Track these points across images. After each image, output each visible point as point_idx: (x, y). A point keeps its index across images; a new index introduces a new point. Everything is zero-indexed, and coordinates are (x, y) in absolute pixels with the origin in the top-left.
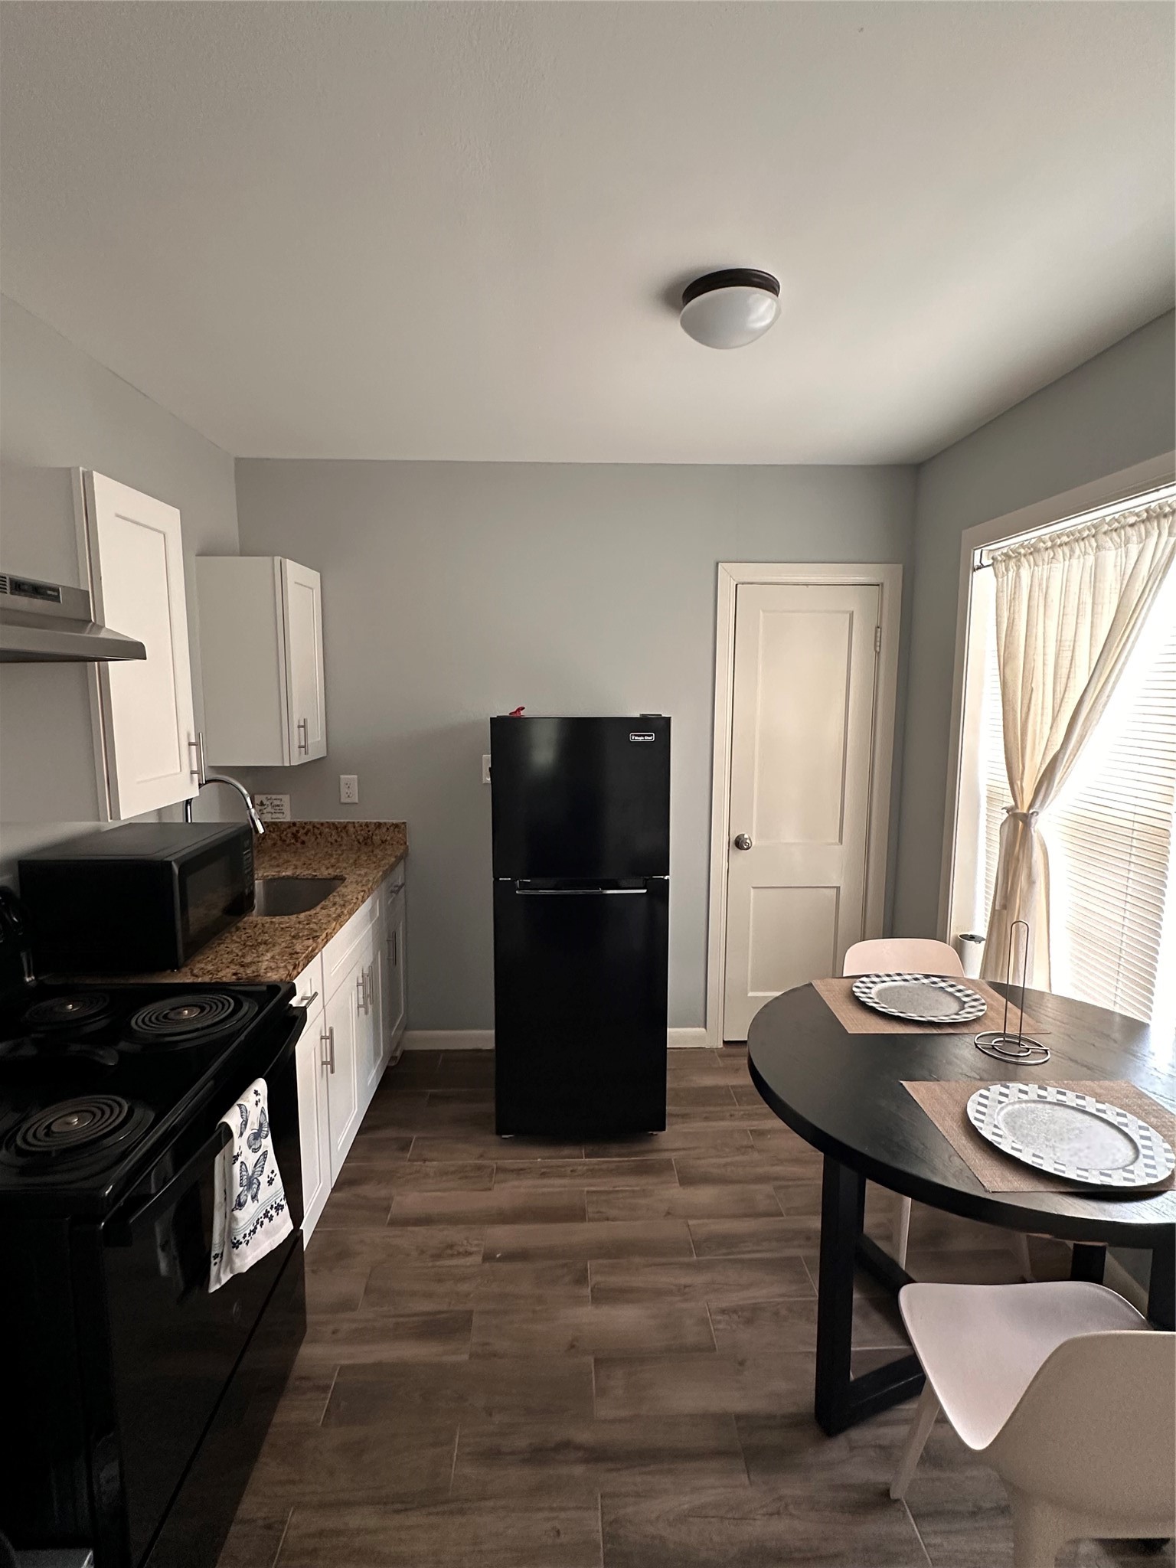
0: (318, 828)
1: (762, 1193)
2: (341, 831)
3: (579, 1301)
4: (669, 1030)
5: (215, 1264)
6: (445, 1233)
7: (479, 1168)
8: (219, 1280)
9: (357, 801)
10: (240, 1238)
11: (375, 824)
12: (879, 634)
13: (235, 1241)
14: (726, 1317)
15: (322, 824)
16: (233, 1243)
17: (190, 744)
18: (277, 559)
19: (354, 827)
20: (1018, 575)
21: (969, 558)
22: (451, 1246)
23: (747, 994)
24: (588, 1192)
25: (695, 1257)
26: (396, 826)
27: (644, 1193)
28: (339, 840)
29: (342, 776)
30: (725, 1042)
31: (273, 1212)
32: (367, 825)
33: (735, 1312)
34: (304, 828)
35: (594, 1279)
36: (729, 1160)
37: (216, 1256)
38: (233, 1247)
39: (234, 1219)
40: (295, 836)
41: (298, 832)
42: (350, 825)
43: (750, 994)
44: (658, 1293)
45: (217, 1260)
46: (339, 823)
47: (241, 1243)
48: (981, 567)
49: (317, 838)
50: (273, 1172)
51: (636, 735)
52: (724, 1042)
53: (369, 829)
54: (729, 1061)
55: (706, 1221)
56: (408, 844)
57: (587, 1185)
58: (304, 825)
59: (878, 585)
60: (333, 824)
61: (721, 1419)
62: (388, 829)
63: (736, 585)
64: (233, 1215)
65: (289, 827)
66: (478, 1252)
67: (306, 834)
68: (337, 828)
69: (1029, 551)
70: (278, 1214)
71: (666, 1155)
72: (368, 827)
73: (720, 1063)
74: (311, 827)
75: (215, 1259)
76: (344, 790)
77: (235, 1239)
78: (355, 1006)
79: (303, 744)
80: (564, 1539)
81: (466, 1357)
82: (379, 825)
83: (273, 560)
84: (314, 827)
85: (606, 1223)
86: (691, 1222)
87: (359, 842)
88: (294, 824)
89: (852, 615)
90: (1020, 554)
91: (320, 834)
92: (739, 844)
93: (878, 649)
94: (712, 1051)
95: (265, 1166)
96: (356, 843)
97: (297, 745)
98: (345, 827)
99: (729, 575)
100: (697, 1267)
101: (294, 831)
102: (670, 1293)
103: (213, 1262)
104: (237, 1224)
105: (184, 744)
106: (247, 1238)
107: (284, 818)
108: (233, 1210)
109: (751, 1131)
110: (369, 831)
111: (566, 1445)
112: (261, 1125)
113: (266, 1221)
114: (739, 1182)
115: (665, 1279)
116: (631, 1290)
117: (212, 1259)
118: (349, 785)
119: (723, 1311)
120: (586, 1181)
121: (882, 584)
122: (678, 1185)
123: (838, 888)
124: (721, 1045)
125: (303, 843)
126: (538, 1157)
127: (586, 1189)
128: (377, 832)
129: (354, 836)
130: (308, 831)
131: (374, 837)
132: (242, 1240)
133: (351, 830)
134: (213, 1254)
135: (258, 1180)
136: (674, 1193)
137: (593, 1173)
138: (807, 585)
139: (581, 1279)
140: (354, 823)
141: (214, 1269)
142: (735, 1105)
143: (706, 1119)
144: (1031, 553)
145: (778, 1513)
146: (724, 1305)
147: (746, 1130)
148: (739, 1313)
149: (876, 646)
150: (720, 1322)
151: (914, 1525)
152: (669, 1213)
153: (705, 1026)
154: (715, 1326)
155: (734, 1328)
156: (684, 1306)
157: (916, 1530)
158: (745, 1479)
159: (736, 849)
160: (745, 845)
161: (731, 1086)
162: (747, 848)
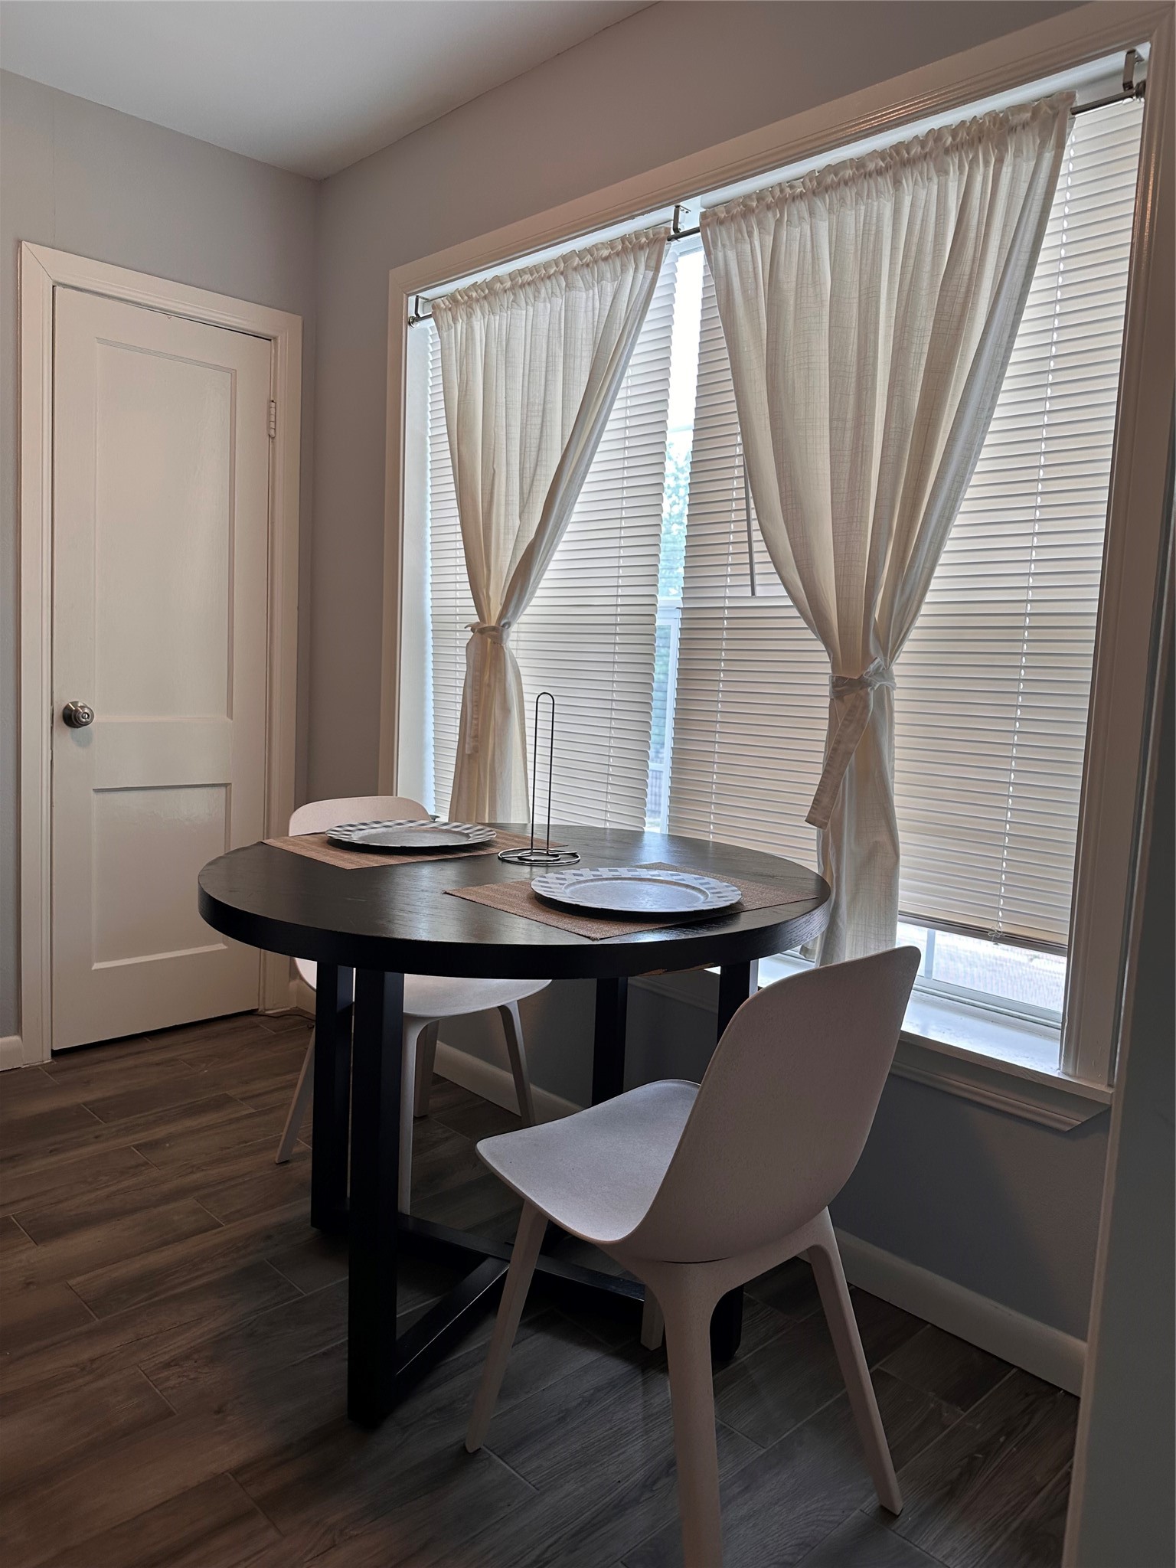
1: (178, 1212)
12: (273, 411)
14: (176, 1369)
20: (470, 328)
21: (401, 306)
23: (91, 967)
25: (97, 1320)
30: (56, 1054)
33: (187, 1357)
36: (113, 1189)
43: (96, 966)
44: (45, 1387)
48: (418, 319)
52: (52, 1050)
54: (68, 1077)
55: (100, 1271)
59: (270, 340)
63: (50, 286)
69: (483, 294)
73: (55, 1082)
86: (71, 1282)
89: (233, 373)
90: (470, 297)
92: (71, 718)
93: (272, 432)
94: (33, 1070)
99: (39, 262)
100: (105, 1331)
102: (70, 1377)
109: (134, 1146)
114: (139, 1209)
119: (167, 1365)
121: (275, 338)
122: (33, 1244)
123: (226, 785)
124: (47, 1058)
136: (29, 1256)
142: (98, 1123)
143: (54, 1152)
144: (485, 297)
145: (333, 1546)
146: (167, 1357)
147: (129, 1147)
148: (196, 1356)
149: (269, 428)
150: (167, 1379)
151: (504, 1464)
152: (29, 1284)
153: (18, 1031)
154: (160, 1387)
155: (192, 1377)
156: (100, 1383)
157: (508, 1468)
158: (272, 1534)
159: (65, 725)
160: (84, 720)
161: (85, 1104)
162: (87, 724)
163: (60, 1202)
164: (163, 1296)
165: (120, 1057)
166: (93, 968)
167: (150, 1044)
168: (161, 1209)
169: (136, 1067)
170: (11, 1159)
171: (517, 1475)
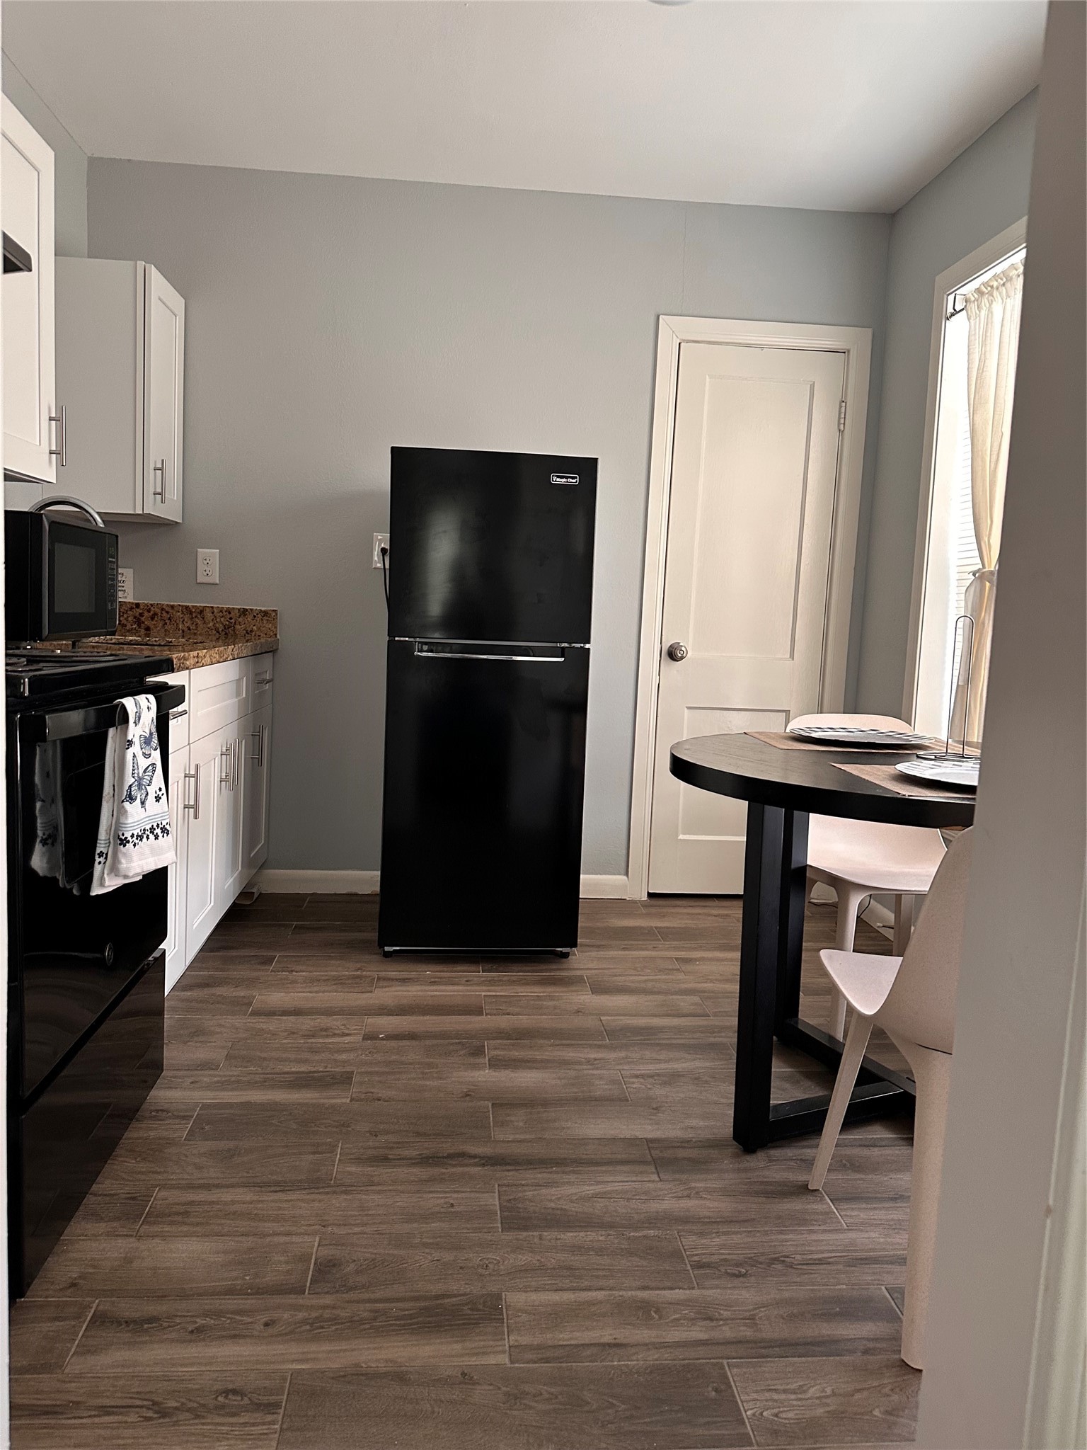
0: (167, 612)
1: (686, 1003)
2: (196, 617)
3: (475, 1067)
4: (581, 876)
5: (100, 863)
6: (319, 1020)
7: (358, 977)
8: (102, 885)
9: (218, 582)
10: (128, 835)
11: (239, 610)
12: (843, 409)
13: (123, 838)
14: (642, 1080)
15: (172, 607)
16: (121, 840)
17: (51, 419)
18: (141, 264)
19: (213, 613)
20: (990, 310)
21: (942, 304)
22: (326, 1030)
23: (678, 836)
24: (484, 996)
25: (608, 1041)
26: (265, 613)
27: (551, 998)
28: (193, 627)
29: (199, 550)
30: (650, 895)
31: (158, 831)
32: (229, 611)
33: (651, 1077)
34: (149, 611)
35: (490, 1053)
36: (651, 978)
37: (101, 855)
38: (120, 844)
39: (122, 812)
40: (138, 621)
41: (141, 615)
42: (208, 610)
43: (681, 837)
44: (564, 1063)
45: (102, 859)
46: (193, 606)
47: (128, 842)
48: (955, 312)
49: (166, 624)
50: (160, 789)
51: (558, 477)
52: (648, 892)
53: (231, 616)
54: (654, 910)
55: (622, 1017)
56: (278, 636)
57: (483, 992)
58: (149, 608)
59: (844, 353)
60: (187, 607)
61: (632, 1142)
62: (255, 616)
63: (680, 344)
64: (123, 807)
65: (131, 609)
66: (359, 1034)
67: (152, 619)
68: (191, 613)
69: (1002, 282)
70: (163, 836)
71: (578, 973)
72: (230, 613)
73: (644, 911)
74: (158, 611)
75: (99, 857)
76: (201, 567)
77: (123, 835)
78: (217, 779)
79: (159, 490)
80: (457, 1209)
81: (348, 1101)
82: (244, 612)
83: (136, 264)
84: (162, 609)
85: (507, 1016)
86: (602, 1018)
87: (218, 632)
88: (138, 605)
89: (812, 386)
90: (992, 287)
91: (169, 619)
92: (673, 654)
93: (842, 428)
94: (633, 902)
95: (154, 779)
96: (214, 632)
97: (152, 491)
98: (201, 612)
99: (672, 329)
100: (611, 1048)
101: (137, 614)
102: (580, 1063)
103: (98, 860)
104: (126, 818)
105: (45, 417)
106: (134, 839)
107: (126, 597)
108: (123, 802)
109: (675, 958)
110: (231, 619)
111: (463, 1155)
112: (151, 734)
113: (152, 837)
114: (659, 993)
115: (570, 1054)
116: (535, 1061)
117: (97, 856)
118: (209, 563)
119: (637, 1076)
120: (484, 988)
121: (849, 351)
122: (590, 993)
123: (788, 711)
124: (645, 897)
125: (148, 629)
126: (428, 971)
127: (483, 994)
128: (240, 620)
129: (211, 624)
130: (155, 614)
131: (238, 627)
132: (129, 838)
133: (209, 615)
134: (98, 851)
135: (146, 789)
136: (586, 998)
137: (491, 982)
138: (762, 347)
139: (479, 1052)
140: (212, 607)
141: (98, 869)
142: (659, 940)
143: (624, 949)
144: (1004, 284)
145: (688, 1196)
146: (639, 1072)
147: (672, 958)
148: (656, 1078)
149: (839, 424)
150: (633, 1083)
151: (831, 1204)
152: (579, 1012)
153: (627, 874)
154: (627, 1085)
155: (649, 1087)
156: (595, 1072)
157: (833, 1207)
158: (655, 1177)
159: (669, 659)
160: (680, 655)
161: (656, 927)
162: (682, 658)
163: (616, 976)
164: (653, 1042)
165: (690, 906)
166: (679, 838)
167: (716, 903)
168: (674, 997)
169: (700, 914)
170: (598, 946)
171: (837, 1214)
